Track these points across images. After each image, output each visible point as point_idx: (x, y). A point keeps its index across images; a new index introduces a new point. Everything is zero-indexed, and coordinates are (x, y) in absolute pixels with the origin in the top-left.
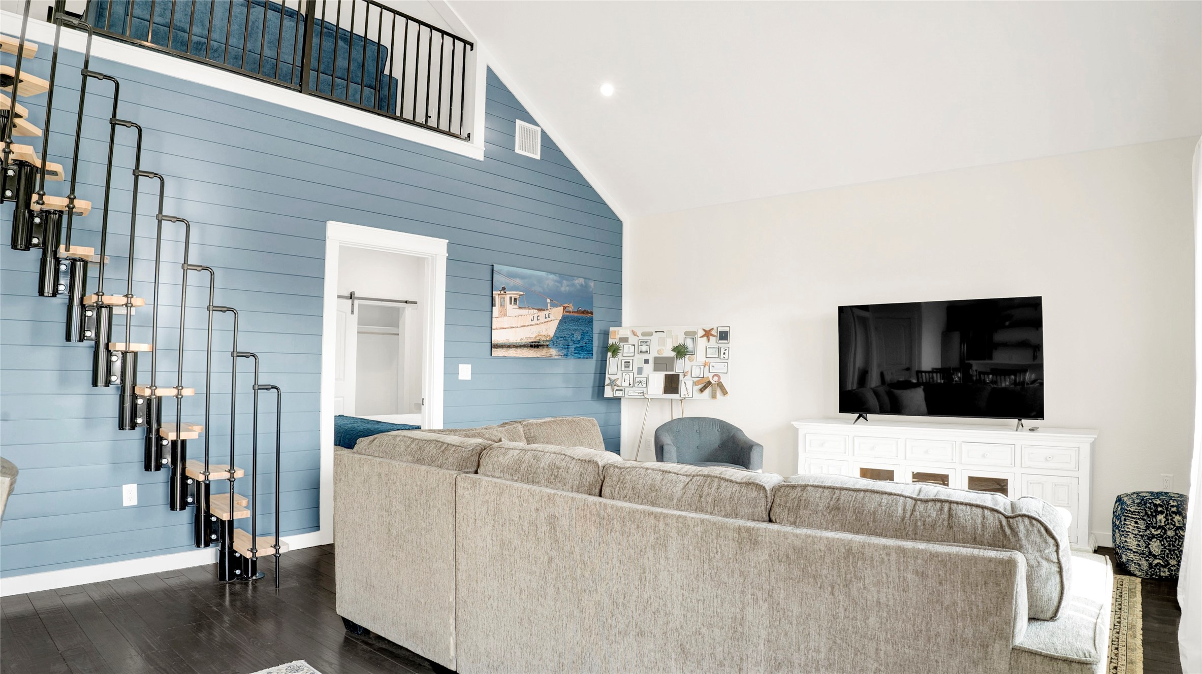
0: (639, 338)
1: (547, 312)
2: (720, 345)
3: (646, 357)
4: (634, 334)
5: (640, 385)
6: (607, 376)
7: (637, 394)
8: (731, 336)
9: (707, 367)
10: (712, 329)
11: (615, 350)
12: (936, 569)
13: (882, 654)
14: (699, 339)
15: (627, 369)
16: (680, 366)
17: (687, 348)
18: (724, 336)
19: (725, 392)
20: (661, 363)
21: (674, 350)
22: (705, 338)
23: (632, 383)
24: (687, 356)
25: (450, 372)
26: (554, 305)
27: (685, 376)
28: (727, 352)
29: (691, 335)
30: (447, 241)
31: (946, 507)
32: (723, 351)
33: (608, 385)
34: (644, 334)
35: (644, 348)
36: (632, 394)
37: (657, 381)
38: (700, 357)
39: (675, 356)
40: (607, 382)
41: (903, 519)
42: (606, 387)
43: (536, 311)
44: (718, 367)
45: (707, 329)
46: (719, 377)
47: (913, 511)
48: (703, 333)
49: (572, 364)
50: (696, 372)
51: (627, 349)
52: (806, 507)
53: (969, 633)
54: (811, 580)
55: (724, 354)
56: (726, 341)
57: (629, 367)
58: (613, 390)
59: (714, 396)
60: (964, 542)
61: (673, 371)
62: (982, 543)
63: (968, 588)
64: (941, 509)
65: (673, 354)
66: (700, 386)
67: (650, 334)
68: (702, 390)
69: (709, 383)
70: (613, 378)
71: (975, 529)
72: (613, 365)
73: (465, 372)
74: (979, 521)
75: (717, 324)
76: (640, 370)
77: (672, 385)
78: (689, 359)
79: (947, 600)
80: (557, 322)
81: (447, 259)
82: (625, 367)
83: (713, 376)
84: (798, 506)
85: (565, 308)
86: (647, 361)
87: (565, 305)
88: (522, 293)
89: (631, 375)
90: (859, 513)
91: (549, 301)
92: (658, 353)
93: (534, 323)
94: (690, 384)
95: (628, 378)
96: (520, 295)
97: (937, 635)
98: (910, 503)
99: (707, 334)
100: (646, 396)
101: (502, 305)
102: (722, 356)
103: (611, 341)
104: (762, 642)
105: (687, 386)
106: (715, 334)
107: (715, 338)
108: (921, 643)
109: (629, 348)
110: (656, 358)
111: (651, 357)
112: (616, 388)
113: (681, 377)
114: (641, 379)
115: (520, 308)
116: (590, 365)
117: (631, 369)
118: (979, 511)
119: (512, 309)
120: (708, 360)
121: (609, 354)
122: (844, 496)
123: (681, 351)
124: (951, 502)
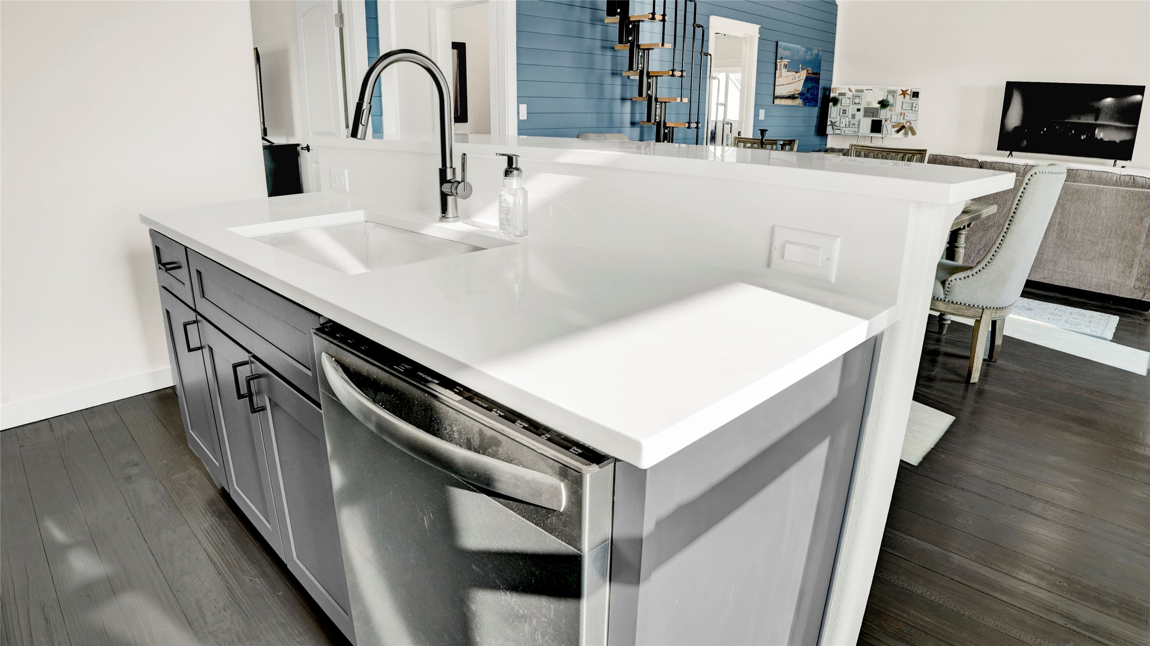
0: (853, 94)
1: (799, 74)
2: (913, 101)
3: (858, 107)
4: (850, 90)
5: (854, 126)
6: (829, 119)
7: (851, 132)
8: (921, 95)
9: (902, 116)
10: (907, 90)
11: (835, 101)
12: (1129, 195)
13: (1105, 224)
14: (897, 96)
15: (844, 115)
16: (883, 114)
17: (888, 102)
18: (916, 95)
19: (914, 133)
20: (869, 112)
21: (880, 103)
22: (902, 96)
23: (847, 125)
24: (888, 108)
25: (756, 115)
26: (803, 69)
27: (886, 121)
28: (917, 106)
29: (892, 93)
30: (760, 26)
31: (1132, 177)
32: (914, 105)
33: (829, 125)
34: (857, 91)
35: (857, 101)
36: (848, 132)
37: (867, 123)
38: (898, 109)
39: (880, 108)
40: (829, 123)
41: (1116, 181)
42: (828, 127)
43: (794, 73)
44: (910, 116)
45: (904, 90)
46: (910, 123)
47: (1120, 178)
48: (901, 92)
49: (807, 109)
50: (894, 119)
51: (844, 101)
52: (1079, 176)
53: (1137, 216)
54: (1081, 200)
55: (915, 107)
56: (917, 99)
57: (845, 113)
58: (833, 129)
59: (906, 134)
60: (1139, 187)
61: (878, 117)
62: (1145, 188)
63: (1139, 201)
64: (1130, 178)
65: (878, 106)
66: (897, 129)
67: (862, 91)
68: (898, 131)
69: (904, 127)
70: (833, 121)
71: (1143, 184)
72: (834, 112)
73: (762, 112)
74: (1144, 181)
75: (911, 88)
76: (853, 116)
77: (877, 127)
78: (889, 110)
79: (1132, 205)
80: (803, 80)
81: (759, 38)
82: (843, 113)
83: (906, 123)
84: (1075, 176)
85: (807, 71)
86: (859, 110)
87: (808, 69)
88: (789, 61)
89: (847, 119)
90: (1100, 178)
91: (800, 66)
92: (867, 105)
93: (794, 81)
94: (889, 127)
95: (845, 121)
96: (789, 62)
97: (1126, 216)
98: (1118, 177)
99: (904, 93)
100: (858, 134)
101: (780, 70)
102: (914, 108)
103: (832, 95)
104: (1057, 223)
105: (887, 127)
106: (910, 93)
107: (909, 96)
108: (1119, 220)
109: (846, 100)
110: (865, 108)
111: (862, 108)
112: (835, 128)
113: (883, 122)
114: (854, 122)
115: (788, 71)
116: (815, 111)
117: (847, 115)
118: (1144, 179)
119: (784, 70)
120: (903, 111)
121: (831, 104)
122: (1093, 173)
123: (884, 104)
124: (1133, 176)
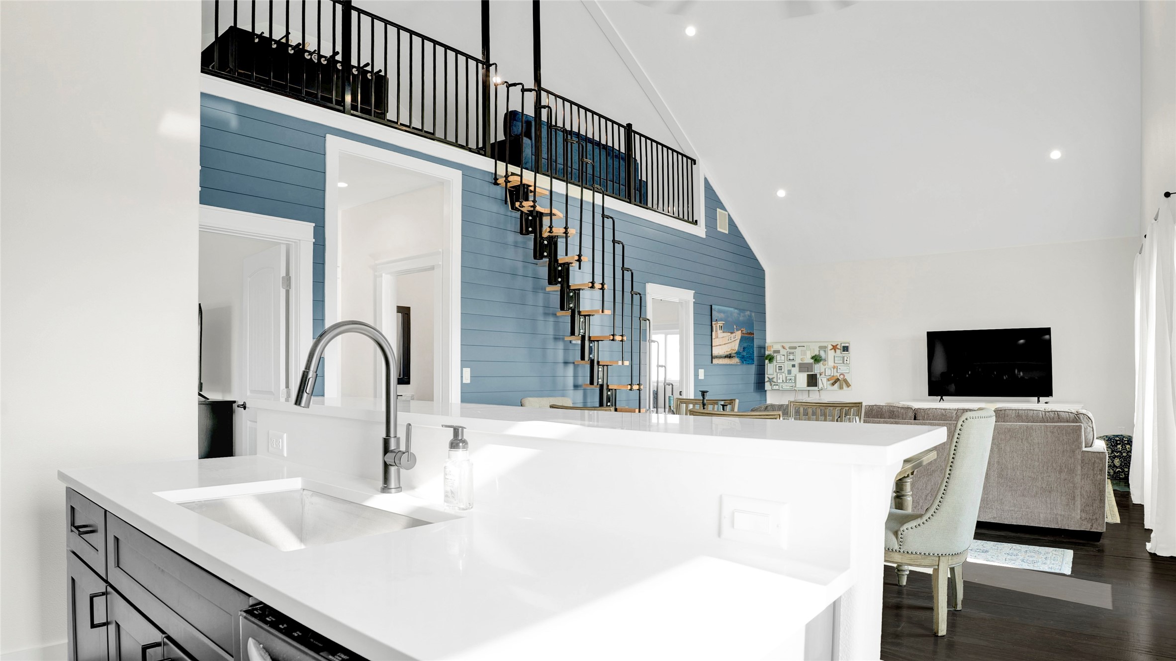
0: (787, 351)
1: (734, 334)
2: (844, 355)
3: (793, 363)
4: (784, 347)
5: (790, 381)
6: (766, 376)
7: (788, 387)
8: (850, 349)
9: (835, 369)
10: (838, 345)
11: (771, 359)
12: (1057, 430)
13: (1040, 460)
14: (829, 350)
15: (780, 371)
16: (818, 369)
17: (821, 357)
18: (846, 349)
19: (848, 385)
20: (803, 367)
21: (812, 358)
22: (833, 350)
23: (784, 380)
24: (821, 362)
25: (696, 375)
26: (737, 330)
27: (821, 375)
28: (848, 359)
29: (823, 348)
30: (694, 292)
31: (1056, 413)
32: (845, 359)
33: (767, 382)
34: (790, 348)
35: (791, 357)
36: (785, 387)
37: (802, 379)
38: (831, 363)
39: (813, 363)
40: (766, 379)
41: (1043, 417)
42: (766, 383)
43: (730, 334)
44: (843, 369)
45: (834, 345)
46: (844, 376)
47: (1045, 415)
48: (832, 347)
49: (745, 367)
50: (828, 372)
51: (779, 358)
52: (1007, 416)
53: (1068, 448)
54: (1014, 439)
55: (847, 360)
56: (847, 353)
57: (781, 369)
58: (771, 385)
59: (841, 388)
60: (1064, 422)
61: (812, 372)
62: (1070, 422)
63: (1067, 435)
64: (1055, 413)
65: (812, 361)
66: (832, 382)
67: (795, 348)
68: (833, 384)
69: (838, 379)
70: (771, 377)
71: (1067, 418)
72: (770, 369)
73: (701, 373)
74: (1068, 416)
75: (841, 340)
76: (789, 372)
77: (812, 381)
78: (823, 364)
79: (1061, 439)
80: (739, 340)
81: (694, 303)
82: (779, 370)
83: (840, 375)
84: (1004, 416)
85: (742, 331)
86: (794, 366)
87: (742, 329)
88: (724, 322)
89: (784, 374)
90: (1027, 416)
91: (735, 327)
92: (801, 361)
93: (730, 341)
94: (825, 380)
95: (782, 377)
96: (723, 324)
97: (1058, 450)
98: (1044, 413)
99: (834, 348)
100: (795, 389)
101: (716, 331)
102: (845, 362)
103: (767, 353)
104: (995, 463)
105: (822, 381)
106: (840, 348)
107: (839, 350)
108: (1053, 454)
109: (781, 357)
110: (800, 364)
111: (796, 363)
112: (773, 383)
113: (818, 376)
114: (791, 378)
115: (723, 332)
116: (753, 369)
117: (783, 371)
118: (1067, 413)
119: (719, 332)
120: (835, 365)
121: (767, 361)
122: (1020, 412)
123: (817, 359)
124: (1057, 411)
